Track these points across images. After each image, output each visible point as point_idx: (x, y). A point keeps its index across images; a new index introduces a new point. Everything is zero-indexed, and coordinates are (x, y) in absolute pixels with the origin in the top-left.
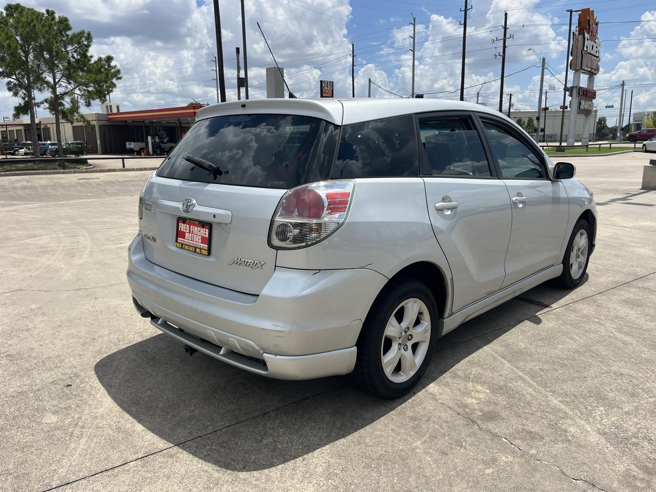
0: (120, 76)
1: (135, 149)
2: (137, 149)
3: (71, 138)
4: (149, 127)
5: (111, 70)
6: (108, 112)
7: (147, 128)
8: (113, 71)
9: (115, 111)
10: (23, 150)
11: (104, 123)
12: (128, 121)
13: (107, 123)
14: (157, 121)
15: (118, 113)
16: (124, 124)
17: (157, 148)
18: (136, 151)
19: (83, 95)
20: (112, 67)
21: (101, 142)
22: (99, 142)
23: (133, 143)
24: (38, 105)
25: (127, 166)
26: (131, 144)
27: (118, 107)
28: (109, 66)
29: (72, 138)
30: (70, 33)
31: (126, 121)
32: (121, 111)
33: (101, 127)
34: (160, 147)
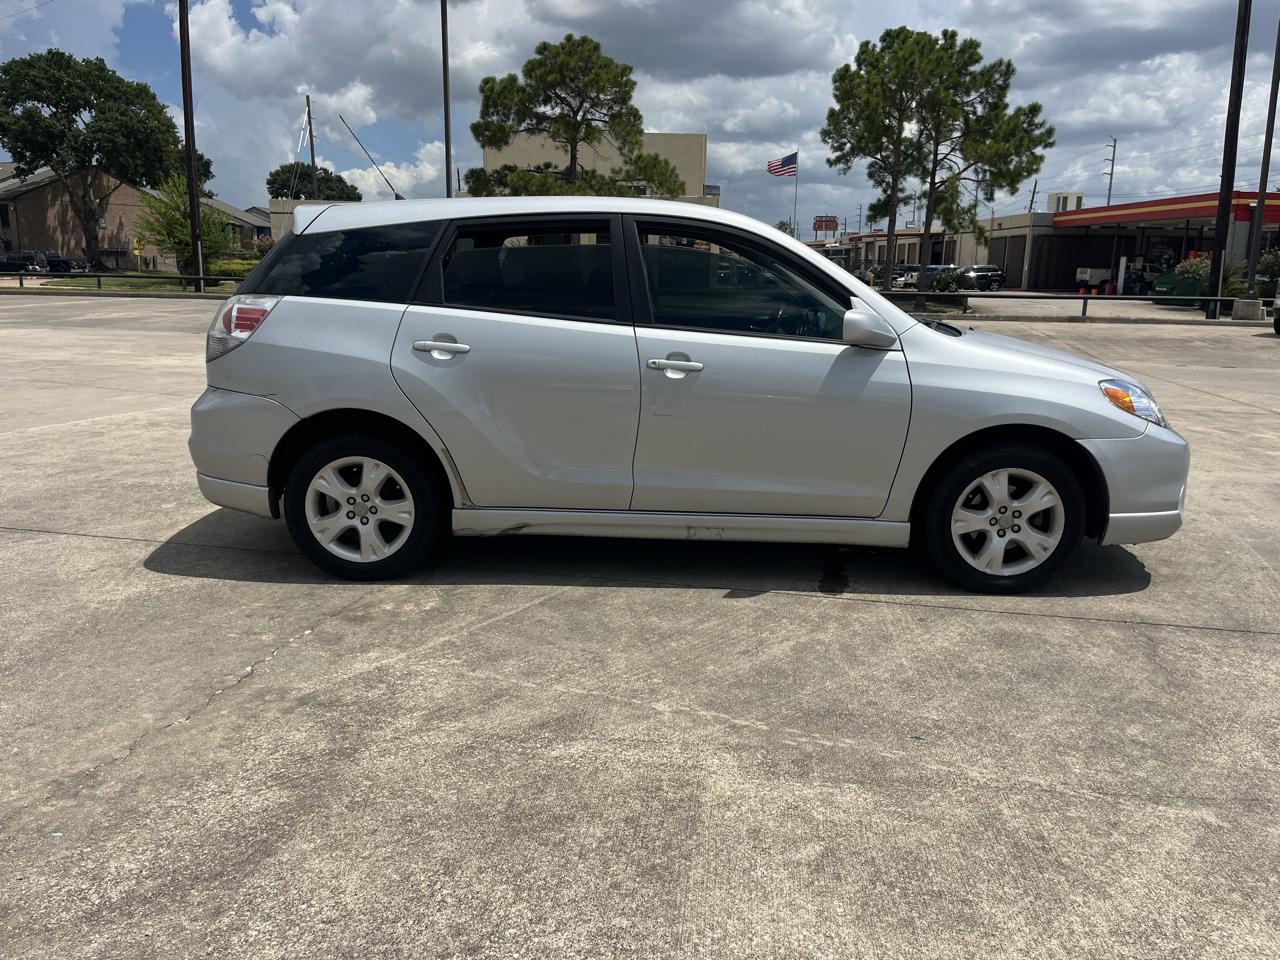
0: (1051, 141)
1: (1092, 283)
2: (1095, 282)
3: (984, 259)
4: (1134, 237)
5: (1033, 130)
6: (1058, 209)
7: (1131, 239)
8: (1037, 132)
9: (1071, 206)
10: (903, 279)
11: (1044, 231)
12: (1093, 227)
13: (1051, 231)
14: (1147, 224)
15: (1079, 210)
16: (1083, 232)
17: (1135, 281)
18: (1094, 287)
19: (983, 180)
20: (1036, 125)
21: (1030, 266)
22: (1026, 268)
23: (1089, 270)
24: (906, 201)
25: (1089, 313)
26: (1086, 273)
27: (1079, 200)
28: (1031, 123)
29: (986, 261)
30: (976, 68)
31: (1088, 227)
32: (1083, 207)
33: (1035, 239)
34: (1141, 279)
